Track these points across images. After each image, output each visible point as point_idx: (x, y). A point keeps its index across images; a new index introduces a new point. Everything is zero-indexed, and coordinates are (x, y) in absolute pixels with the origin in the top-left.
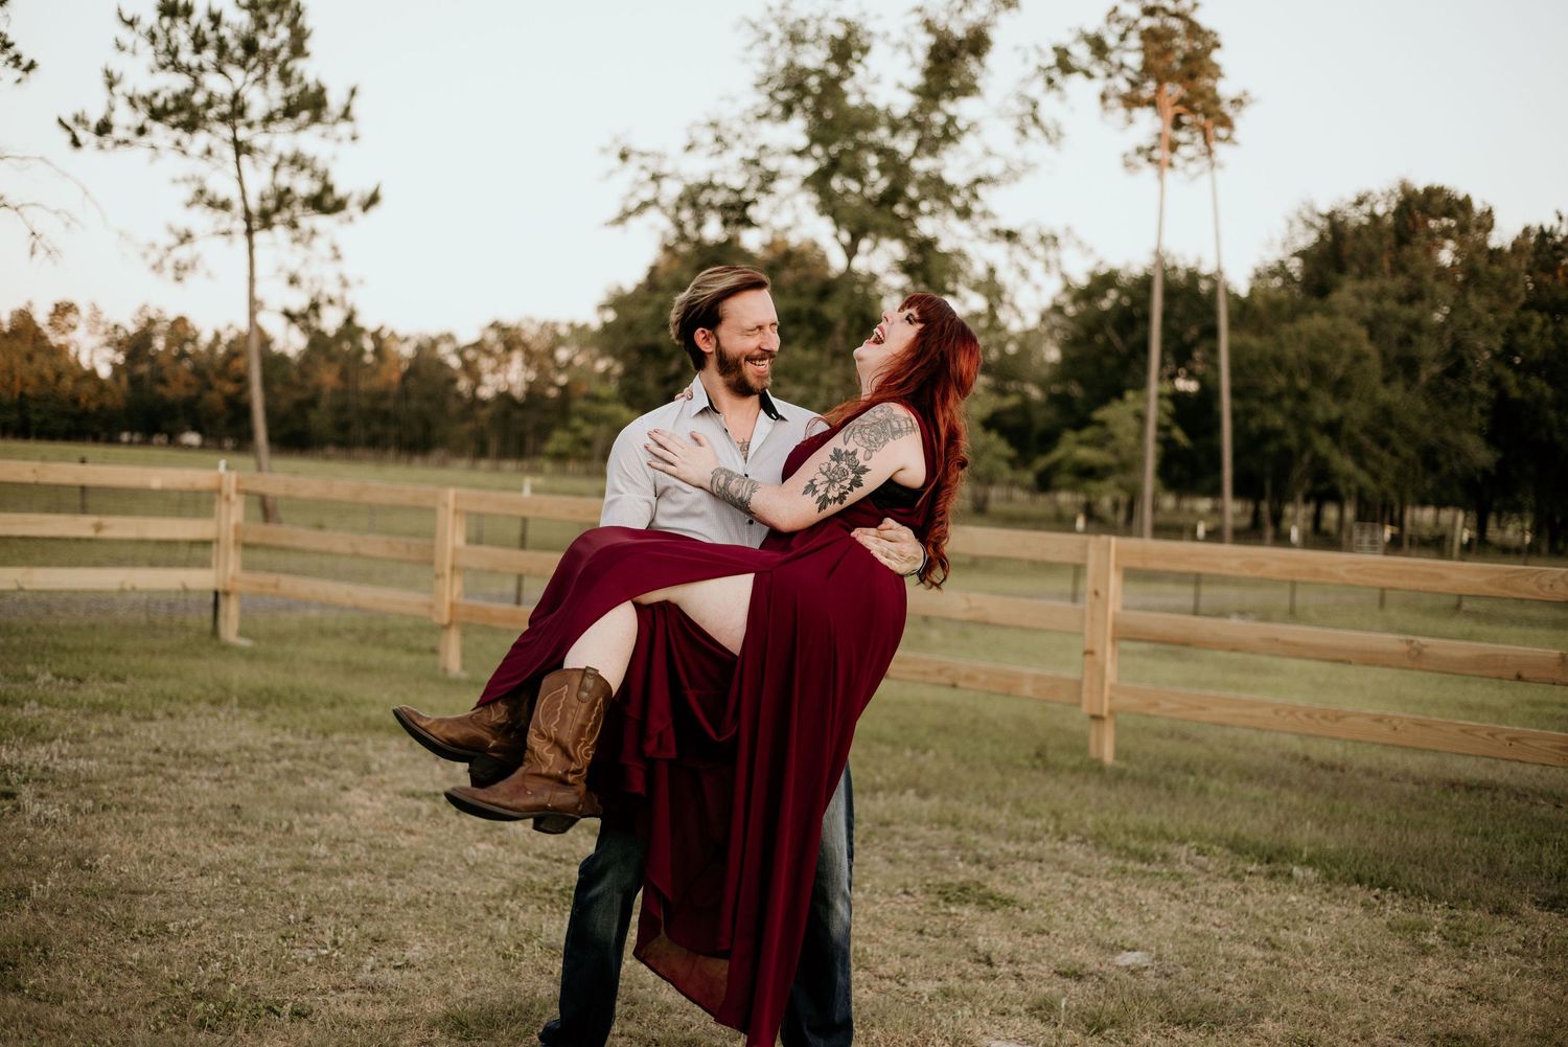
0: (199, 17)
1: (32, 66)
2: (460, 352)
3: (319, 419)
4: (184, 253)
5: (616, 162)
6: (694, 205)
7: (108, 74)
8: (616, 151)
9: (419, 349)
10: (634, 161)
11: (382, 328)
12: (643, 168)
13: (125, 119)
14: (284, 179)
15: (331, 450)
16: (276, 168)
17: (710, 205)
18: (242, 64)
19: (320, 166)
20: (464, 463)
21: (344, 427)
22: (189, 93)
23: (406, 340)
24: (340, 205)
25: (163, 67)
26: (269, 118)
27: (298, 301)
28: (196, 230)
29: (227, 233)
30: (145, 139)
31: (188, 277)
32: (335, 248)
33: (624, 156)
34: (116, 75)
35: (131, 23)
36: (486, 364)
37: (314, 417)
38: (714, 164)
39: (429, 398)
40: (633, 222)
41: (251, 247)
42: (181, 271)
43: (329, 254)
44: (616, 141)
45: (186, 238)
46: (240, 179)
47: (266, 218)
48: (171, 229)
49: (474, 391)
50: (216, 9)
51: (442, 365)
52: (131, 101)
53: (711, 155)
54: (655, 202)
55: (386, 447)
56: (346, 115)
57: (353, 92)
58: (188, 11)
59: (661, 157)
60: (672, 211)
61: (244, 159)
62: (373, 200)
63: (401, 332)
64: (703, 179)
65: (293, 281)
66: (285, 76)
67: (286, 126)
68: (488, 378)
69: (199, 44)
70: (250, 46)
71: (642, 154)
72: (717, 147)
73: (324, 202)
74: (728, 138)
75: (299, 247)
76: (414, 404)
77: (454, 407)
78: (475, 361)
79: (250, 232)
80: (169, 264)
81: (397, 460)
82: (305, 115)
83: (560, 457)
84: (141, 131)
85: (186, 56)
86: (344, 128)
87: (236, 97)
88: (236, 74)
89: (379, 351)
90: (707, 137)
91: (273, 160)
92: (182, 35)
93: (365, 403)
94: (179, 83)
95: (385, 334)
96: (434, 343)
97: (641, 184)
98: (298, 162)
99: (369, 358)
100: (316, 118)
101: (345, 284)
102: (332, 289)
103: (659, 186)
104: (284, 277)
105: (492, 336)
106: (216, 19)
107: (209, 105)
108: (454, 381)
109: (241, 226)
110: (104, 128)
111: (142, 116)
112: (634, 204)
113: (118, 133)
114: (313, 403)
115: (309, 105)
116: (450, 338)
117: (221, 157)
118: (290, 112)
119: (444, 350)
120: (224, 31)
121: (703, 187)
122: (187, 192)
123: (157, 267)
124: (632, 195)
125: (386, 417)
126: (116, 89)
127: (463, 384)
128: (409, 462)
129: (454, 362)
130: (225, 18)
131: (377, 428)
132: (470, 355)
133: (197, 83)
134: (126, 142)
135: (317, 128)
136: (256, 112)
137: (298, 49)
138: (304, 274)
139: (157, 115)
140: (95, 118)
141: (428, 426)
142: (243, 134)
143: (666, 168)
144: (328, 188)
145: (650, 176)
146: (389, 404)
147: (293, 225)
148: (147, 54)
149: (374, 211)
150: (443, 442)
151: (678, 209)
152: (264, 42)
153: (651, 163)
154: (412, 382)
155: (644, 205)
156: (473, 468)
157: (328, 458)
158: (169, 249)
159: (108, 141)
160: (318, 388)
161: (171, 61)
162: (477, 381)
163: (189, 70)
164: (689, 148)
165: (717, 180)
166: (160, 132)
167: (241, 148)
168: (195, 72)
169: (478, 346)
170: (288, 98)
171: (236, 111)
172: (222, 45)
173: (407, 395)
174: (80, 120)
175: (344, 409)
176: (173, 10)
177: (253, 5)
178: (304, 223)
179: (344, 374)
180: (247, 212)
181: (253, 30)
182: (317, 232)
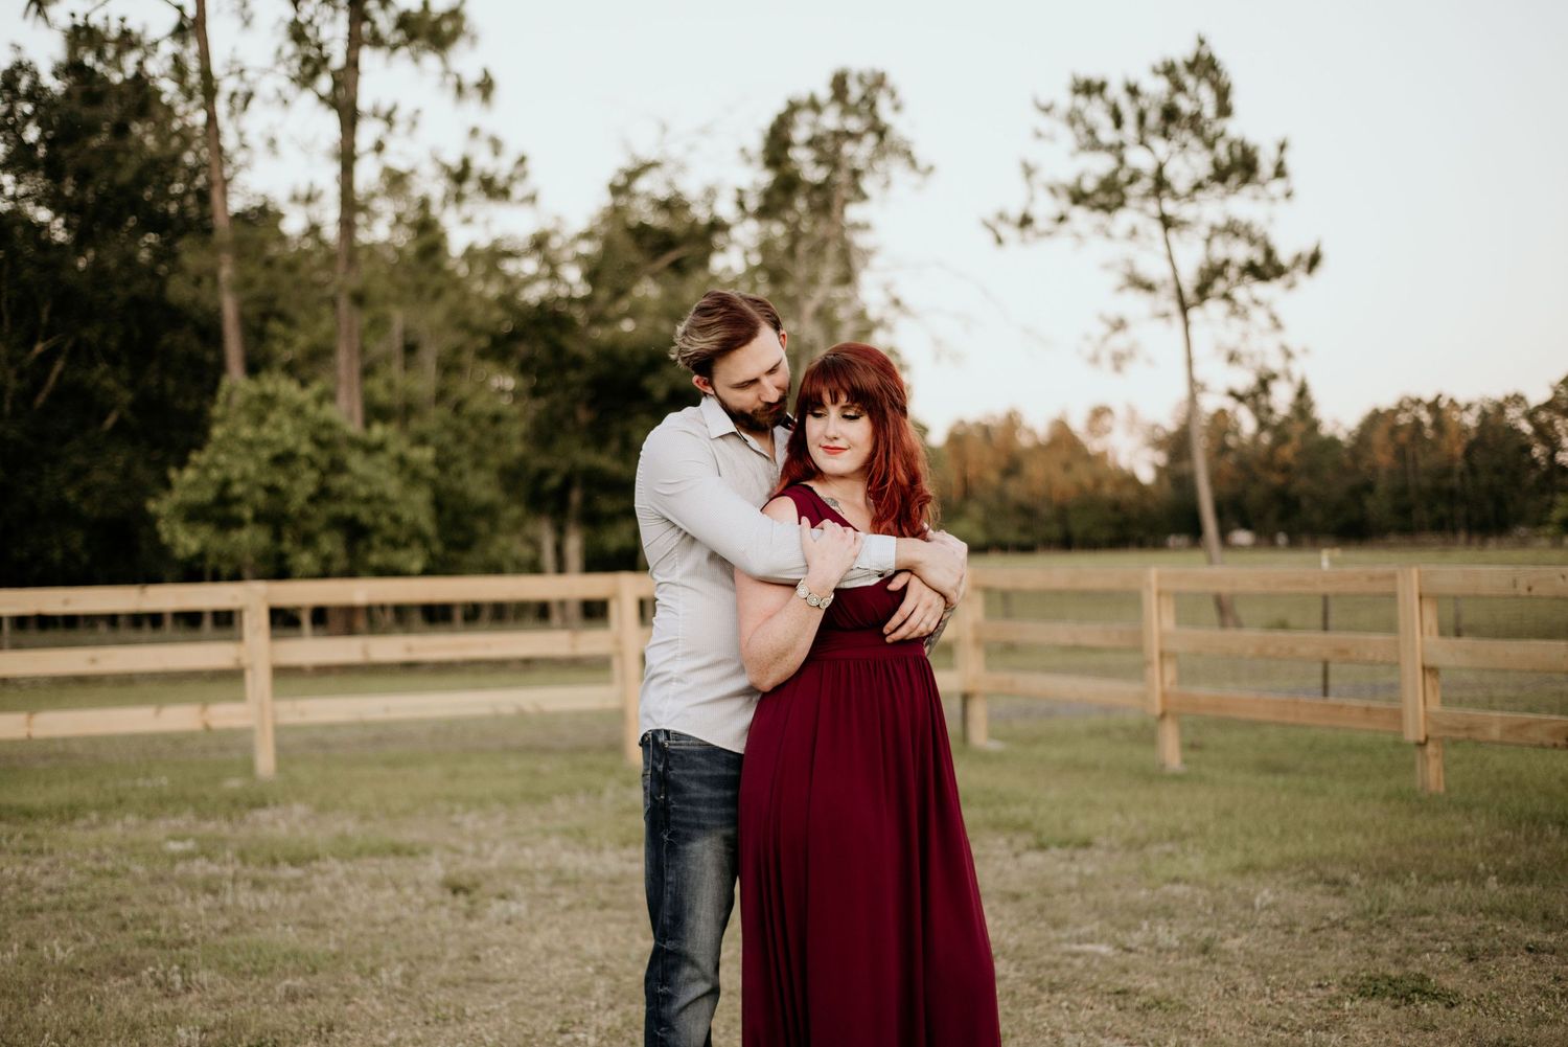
0: (1116, 91)
1: (931, 169)
2: (1531, 416)
3: (1377, 506)
4: (1120, 341)
7: (1025, 164)
9: (1484, 415)
11: (1440, 396)
13: (1045, 208)
14: (1220, 251)
15: (1393, 538)
16: (1208, 241)
18: (1165, 134)
19: (1256, 231)
20: (1545, 541)
21: (1404, 511)
22: (1115, 173)
23: (1468, 407)
24: (1279, 271)
25: (1084, 148)
26: (1198, 186)
27: (1244, 380)
28: (1129, 316)
29: (1166, 315)
30: (1065, 227)
31: (1128, 367)
32: (1274, 318)
34: (1032, 162)
35: (1047, 110)
36: (1561, 425)
37: (1370, 503)
39: (1498, 470)
41: (1187, 324)
42: (1119, 360)
43: (1266, 323)
45: (1120, 325)
46: (1170, 258)
47: (1203, 291)
48: (1102, 318)
49: (1551, 457)
50: (1131, 81)
51: (1514, 432)
52: (1052, 190)
55: (1454, 531)
56: (1280, 172)
57: (1282, 147)
58: (1102, 87)
61: (1172, 233)
62: (1314, 261)
63: (1462, 400)
65: (1233, 358)
66: (1210, 143)
67: (1219, 189)
68: (1566, 441)
69: (1118, 121)
70: (1170, 114)
73: (1266, 269)
75: (1236, 322)
76: (1483, 479)
77: (1531, 476)
78: (1551, 423)
79: (1184, 308)
80: (1105, 356)
81: (1469, 543)
82: (1234, 179)
84: (1062, 219)
85: (1107, 134)
86: (1277, 187)
87: (1160, 169)
88: (1160, 146)
89: (1439, 425)
91: (1204, 231)
92: (1096, 112)
93: (1426, 482)
94: (1102, 164)
95: (1444, 404)
96: (1500, 408)
98: (1233, 230)
99: (1429, 433)
100: (1245, 181)
101: (1289, 355)
102: (1275, 363)
104: (1223, 356)
105: (1564, 392)
106: (1133, 91)
107: (1132, 181)
108: (1527, 449)
109: (1173, 306)
110: (1026, 221)
111: (1064, 204)
113: (1042, 221)
114: (1369, 487)
115: (1240, 167)
116: (1518, 399)
117: (1150, 238)
118: (1221, 175)
119: (1513, 413)
120: (1143, 102)
122: (1115, 278)
123: (1095, 360)
125: (1451, 496)
126: (1036, 179)
127: (1538, 451)
128: (1483, 544)
129: (1526, 427)
130: (1141, 88)
131: (1442, 509)
132: (1543, 417)
133: (1121, 161)
134: (1049, 234)
135: (1248, 190)
136: (1182, 184)
137: (1224, 110)
138: (1243, 348)
139: (1079, 197)
140: (1015, 213)
141: (1500, 501)
142: (1169, 207)
144: (1269, 253)
146: (1455, 481)
147: (1227, 297)
148: (1067, 138)
149: (1319, 271)
150: (1520, 518)
152: (1185, 105)
154: (1479, 458)
157: (1390, 547)
158: (1104, 339)
159: (1029, 233)
160: (1374, 469)
161: (1093, 144)
162: (1553, 444)
163: (1110, 148)
166: (1080, 216)
167: (1167, 222)
168: (1117, 149)
169: (1548, 406)
170: (1216, 164)
171: (1161, 184)
172: (1142, 118)
173: (1473, 470)
174: (1002, 217)
175: (1403, 491)
176: (1089, 89)
177: (1169, 70)
178: (1241, 294)
179: (1401, 453)
180: (1179, 291)
181: (1171, 95)
182: (1256, 302)
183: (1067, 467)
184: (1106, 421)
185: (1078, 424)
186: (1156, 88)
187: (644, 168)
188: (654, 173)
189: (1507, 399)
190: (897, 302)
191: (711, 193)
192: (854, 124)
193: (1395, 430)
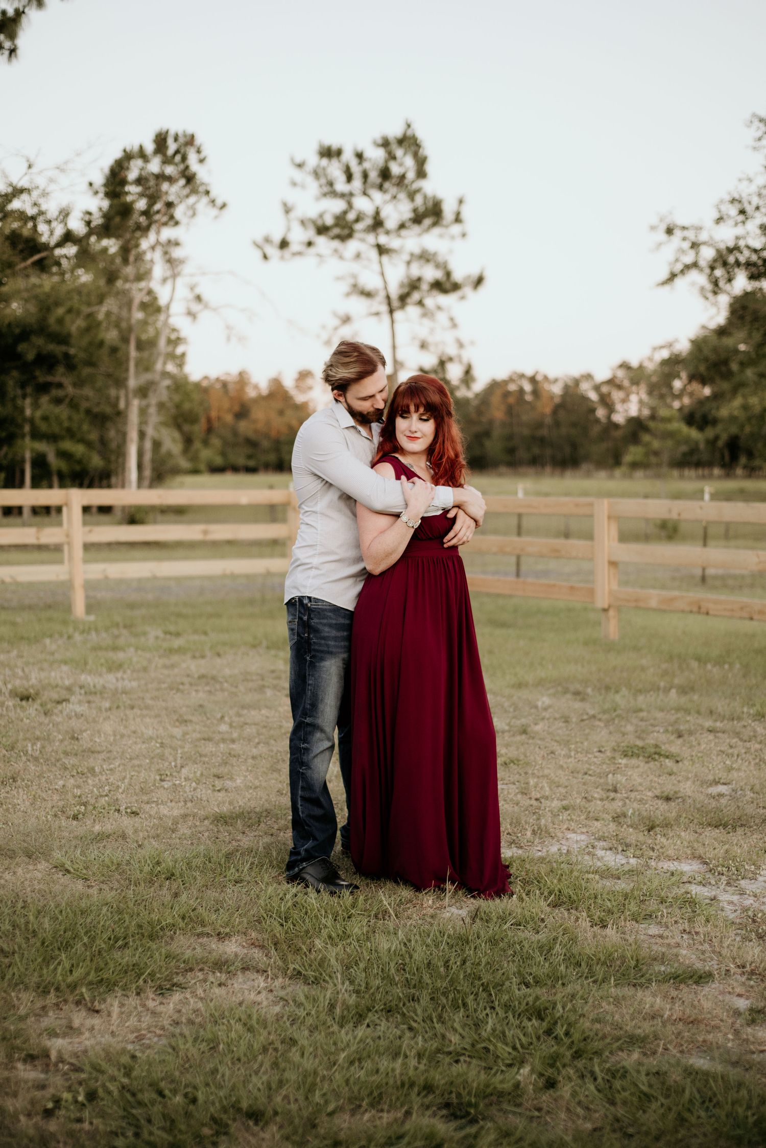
0: (348, 156)
1: (224, 206)
2: (597, 388)
3: (493, 446)
5: (663, 236)
6: (725, 264)
7: (285, 205)
8: (663, 227)
9: (566, 387)
10: (678, 233)
11: (537, 372)
12: (684, 239)
13: (298, 236)
14: (416, 270)
15: (503, 469)
16: (408, 263)
17: (738, 264)
18: (381, 187)
19: (440, 259)
20: (603, 474)
21: (511, 451)
22: (345, 213)
23: (556, 381)
24: (456, 287)
25: (325, 195)
26: (402, 226)
27: (430, 361)
28: (353, 314)
29: (377, 314)
30: (312, 250)
32: (452, 319)
33: (670, 231)
34: (290, 204)
35: (300, 166)
36: (617, 395)
37: (488, 444)
38: (740, 231)
39: (574, 425)
40: (679, 282)
41: (393, 322)
43: (447, 323)
44: (661, 220)
45: (346, 320)
46: (383, 274)
47: (403, 299)
48: (335, 314)
49: (609, 417)
50: (359, 149)
51: (585, 399)
52: (303, 223)
53: (736, 224)
54: (695, 265)
55: (543, 465)
56: (458, 219)
57: (461, 202)
58: (339, 153)
59: (699, 229)
60: (708, 271)
61: (385, 259)
62: (479, 281)
63: (552, 375)
64: (731, 244)
65: (423, 346)
66: (411, 196)
67: (416, 229)
68: (619, 407)
69: (349, 177)
70: (385, 174)
71: (684, 228)
72: (741, 218)
73: (446, 285)
74: (749, 209)
75: (426, 321)
76: (564, 431)
77: (596, 430)
78: (609, 394)
79: (391, 312)
81: (552, 475)
82: (427, 222)
83: (635, 466)
84: (310, 244)
85: (341, 186)
86: (456, 229)
87: (377, 213)
88: (377, 196)
89: (536, 393)
90: (733, 211)
91: (406, 257)
92: (335, 170)
93: (526, 432)
94: (336, 206)
95: (539, 378)
96: (577, 382)
97: (683, 251)
98: (425, 257)
99: (528, 398)
100: (435, 224)
101: (461, 345)
102: (452, 351)
103: (697, 253)
104: (417, 343)
105: (620, 374)
106: (360, 156)
107: (358, 220)
108: (593, 411)
109: (384, 308)
110: (284, 244)
111: (311, 233)
112: (679, 267)
113: (294, 247)
114: (487, 434)
115: (432, 214)
116: (589, 377)
117: (369, 260)
118: (417, 219)
119: (585, 387)
120: (366, 165)
121: (730, 250)
122: (345, 287)
124: (677, 260)
125: (542, 441)
126: (292, 215)
127: (601, 413)
128: (562, 475)
129: (593, 396)
130: (366, 155)
131: (536, 451)
132: (605, 389)
133: (350, 205)
134: (299, 254)
135: (436, 231)
136: (391, 223)
137: (421, 174)
138: (430, 339)
139: (322, 230)
140: (277, 238)
141: (574, 446)
142: (383, 239)
143: (703, 237)
144: (448, 274)
145: (690, 245)
146: (544, 432)
147: (420, 303)
148: (313, 187)
149: (482, 289)
150: (587, 458)
151: (712, 268)
152: (395, 169)
153: (691, 235)
154: (562, 414)
155: (688, 267)
156: (611, 477)
157: (500, 475)
158: (336, 329)
159: (287, 253)
160: (491, 422)
161: (330, 191)
162: (610, 408)
163: (342, 196)
164: (720, 220)
165: (742, 243)
166: (322, 242)
167: (382, 250)
168: (347, 197)
169: (611, 382)
170: (415, 210)
171: (377, 224)
172: (365, 176)
173: (557, 424)
174: (267, 240)
175: (510, 437)
176: (328, 153)
177: (385, 144)
178: (429, 302)
179: (510, 411)
180: (388, 297)
181: (386, 161)
182: (439, 308)
183: (281, 413)
184: (309, 381)
185: (289, 382)
186: (376, 155)
187: (18, 192)
188: (24, 196)
189: (583, 376)
190: (199, 298)
191: (65, 214)
192: (169, 170)
193: (507, 394)
